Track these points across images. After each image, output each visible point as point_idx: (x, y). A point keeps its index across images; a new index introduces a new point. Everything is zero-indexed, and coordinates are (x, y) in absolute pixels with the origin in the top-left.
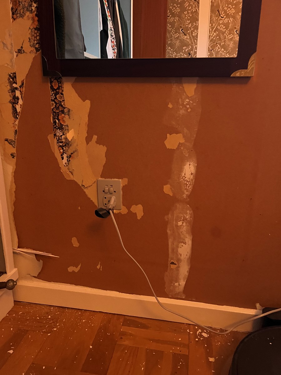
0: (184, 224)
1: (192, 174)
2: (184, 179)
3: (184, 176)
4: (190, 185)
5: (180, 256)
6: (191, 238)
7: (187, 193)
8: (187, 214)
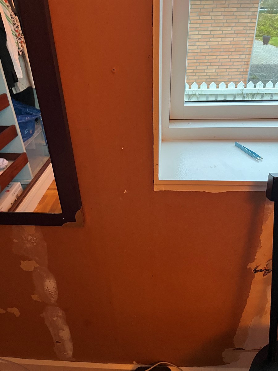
0: (59, 319)
1: (53, 287)
2: (48, 291)
3: (47, 289)
4: (55, 294)
5: (62, 338)
6: (68, 327)
7: (54, 300)
8: (59, 313)
